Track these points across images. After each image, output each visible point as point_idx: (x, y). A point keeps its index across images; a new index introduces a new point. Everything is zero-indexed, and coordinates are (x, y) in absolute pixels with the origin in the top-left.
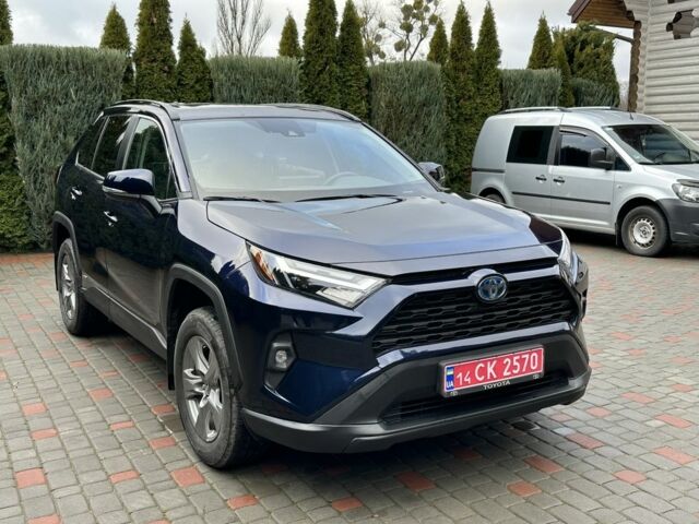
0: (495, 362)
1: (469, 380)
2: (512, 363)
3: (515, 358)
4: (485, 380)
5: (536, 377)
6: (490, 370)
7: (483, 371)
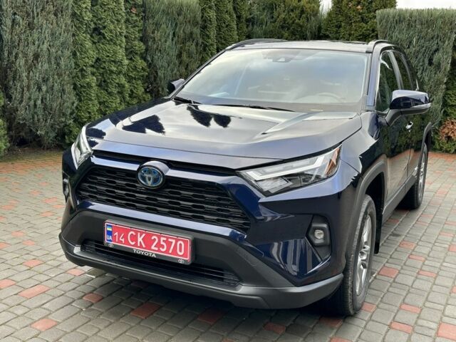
0: (144, 235)
1: (123, 240)
2: (159, 241)
3: (162, 239)
4: (136, 245)
5: (181, 262)
6: (140, 239)
7: (134, 238)
